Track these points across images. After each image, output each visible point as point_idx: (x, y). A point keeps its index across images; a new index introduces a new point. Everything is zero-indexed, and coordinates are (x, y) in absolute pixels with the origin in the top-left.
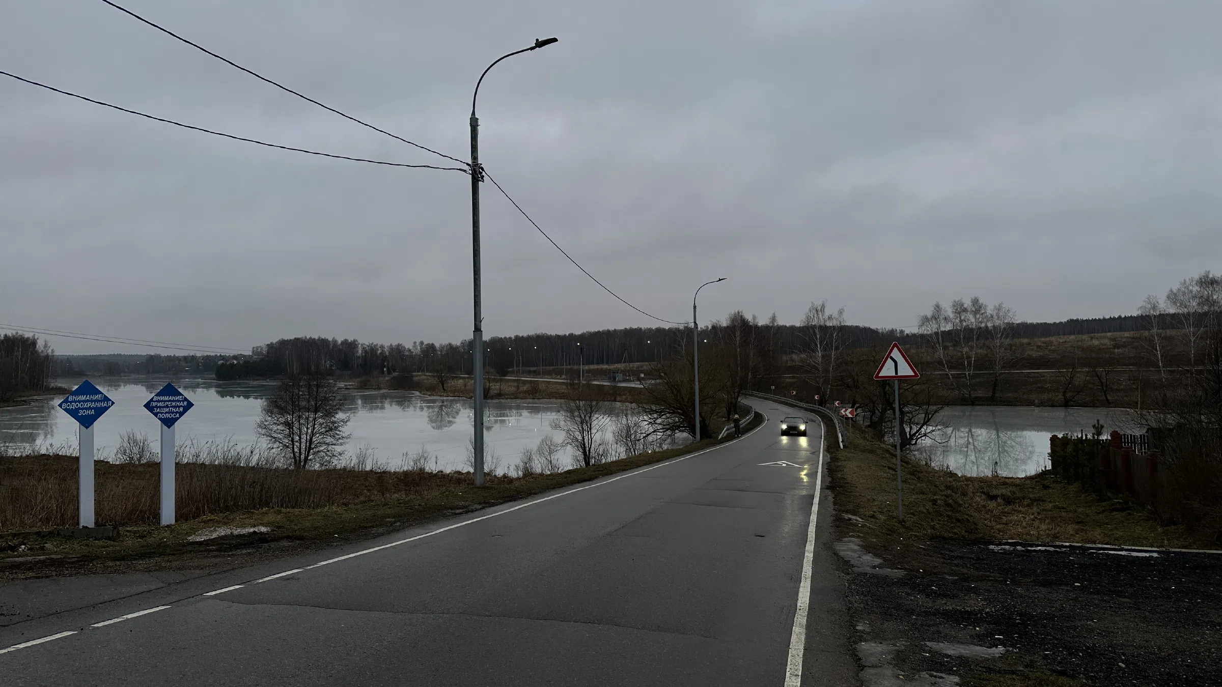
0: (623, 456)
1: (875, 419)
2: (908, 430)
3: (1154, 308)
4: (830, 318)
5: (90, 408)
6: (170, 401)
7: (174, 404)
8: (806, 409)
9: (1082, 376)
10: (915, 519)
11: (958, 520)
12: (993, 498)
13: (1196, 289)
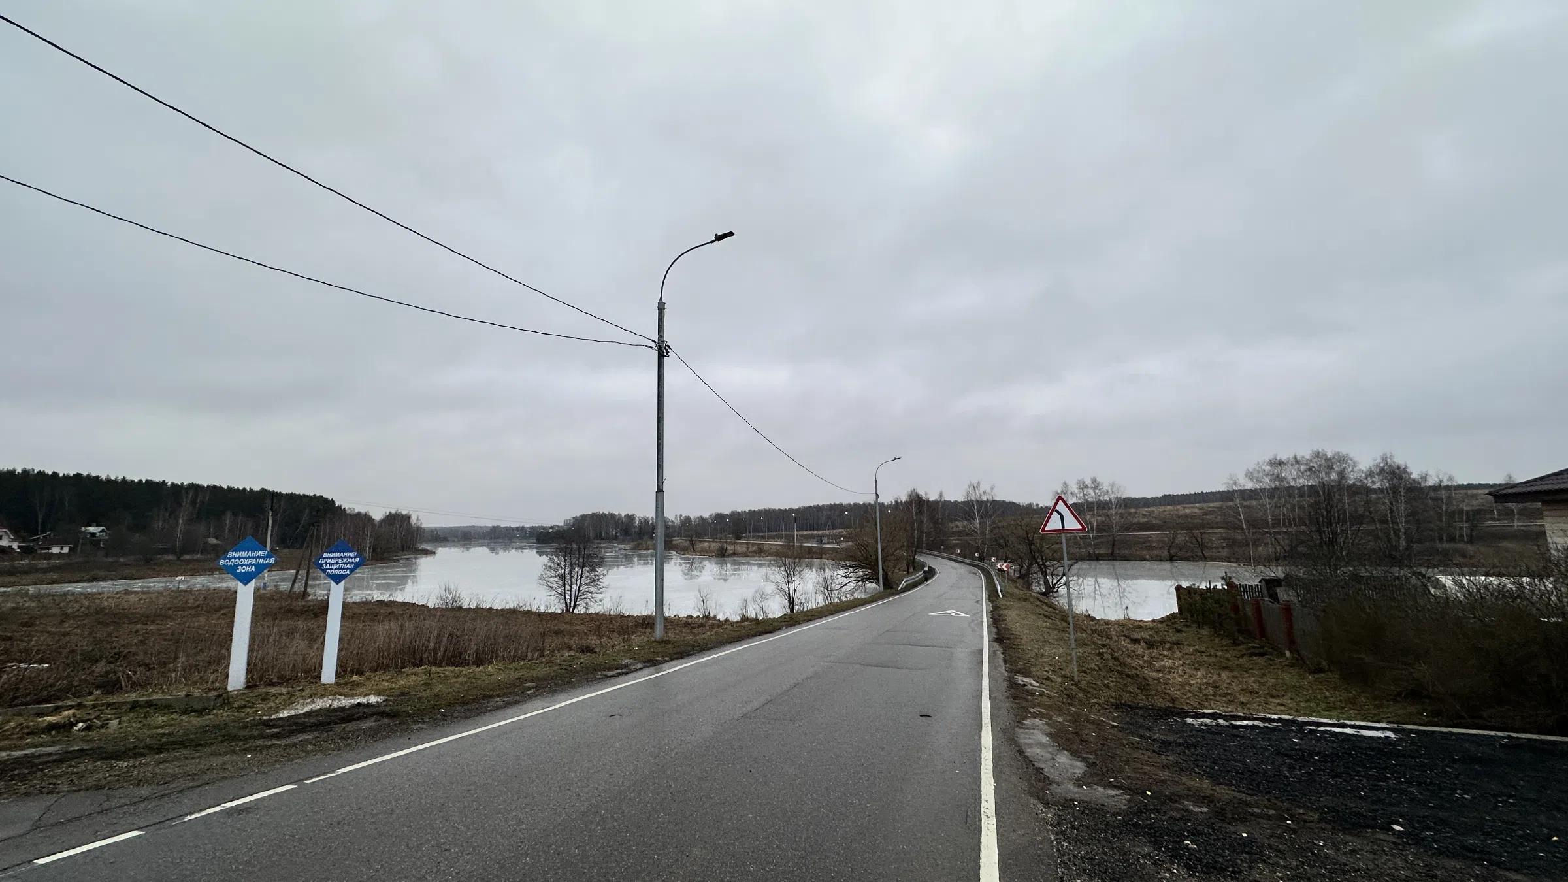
0: (821, 604)
1: (1023, 571)
2: (1050, 581)
3: (1235, 483)
4: (984, 493)
5: (251, 565)
6: (341, 557)
7: (345, 560)
8: (969, 564)
9: (1182, 536)
10: (1088, 678)
11: (1128, 676)
12: (1135, 641)
13: (1268, 468)
